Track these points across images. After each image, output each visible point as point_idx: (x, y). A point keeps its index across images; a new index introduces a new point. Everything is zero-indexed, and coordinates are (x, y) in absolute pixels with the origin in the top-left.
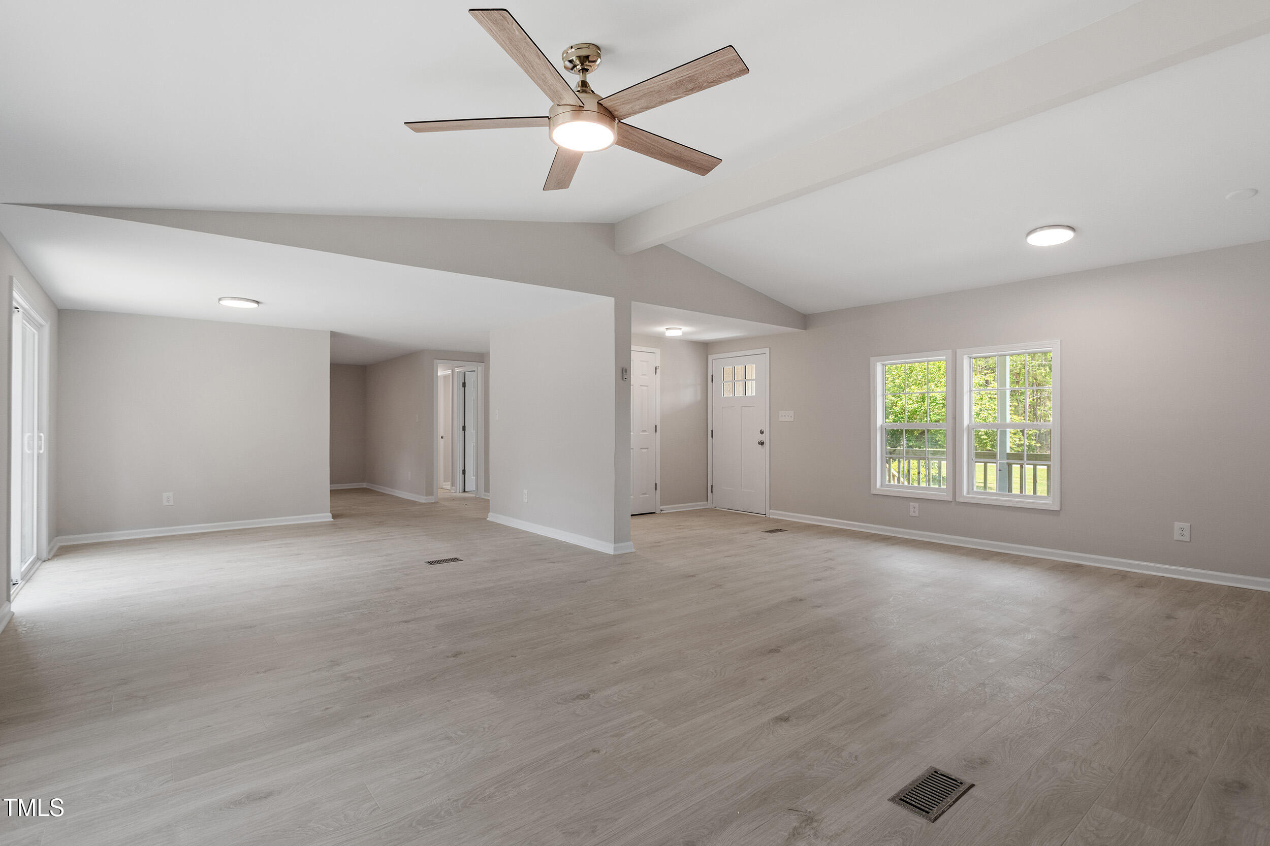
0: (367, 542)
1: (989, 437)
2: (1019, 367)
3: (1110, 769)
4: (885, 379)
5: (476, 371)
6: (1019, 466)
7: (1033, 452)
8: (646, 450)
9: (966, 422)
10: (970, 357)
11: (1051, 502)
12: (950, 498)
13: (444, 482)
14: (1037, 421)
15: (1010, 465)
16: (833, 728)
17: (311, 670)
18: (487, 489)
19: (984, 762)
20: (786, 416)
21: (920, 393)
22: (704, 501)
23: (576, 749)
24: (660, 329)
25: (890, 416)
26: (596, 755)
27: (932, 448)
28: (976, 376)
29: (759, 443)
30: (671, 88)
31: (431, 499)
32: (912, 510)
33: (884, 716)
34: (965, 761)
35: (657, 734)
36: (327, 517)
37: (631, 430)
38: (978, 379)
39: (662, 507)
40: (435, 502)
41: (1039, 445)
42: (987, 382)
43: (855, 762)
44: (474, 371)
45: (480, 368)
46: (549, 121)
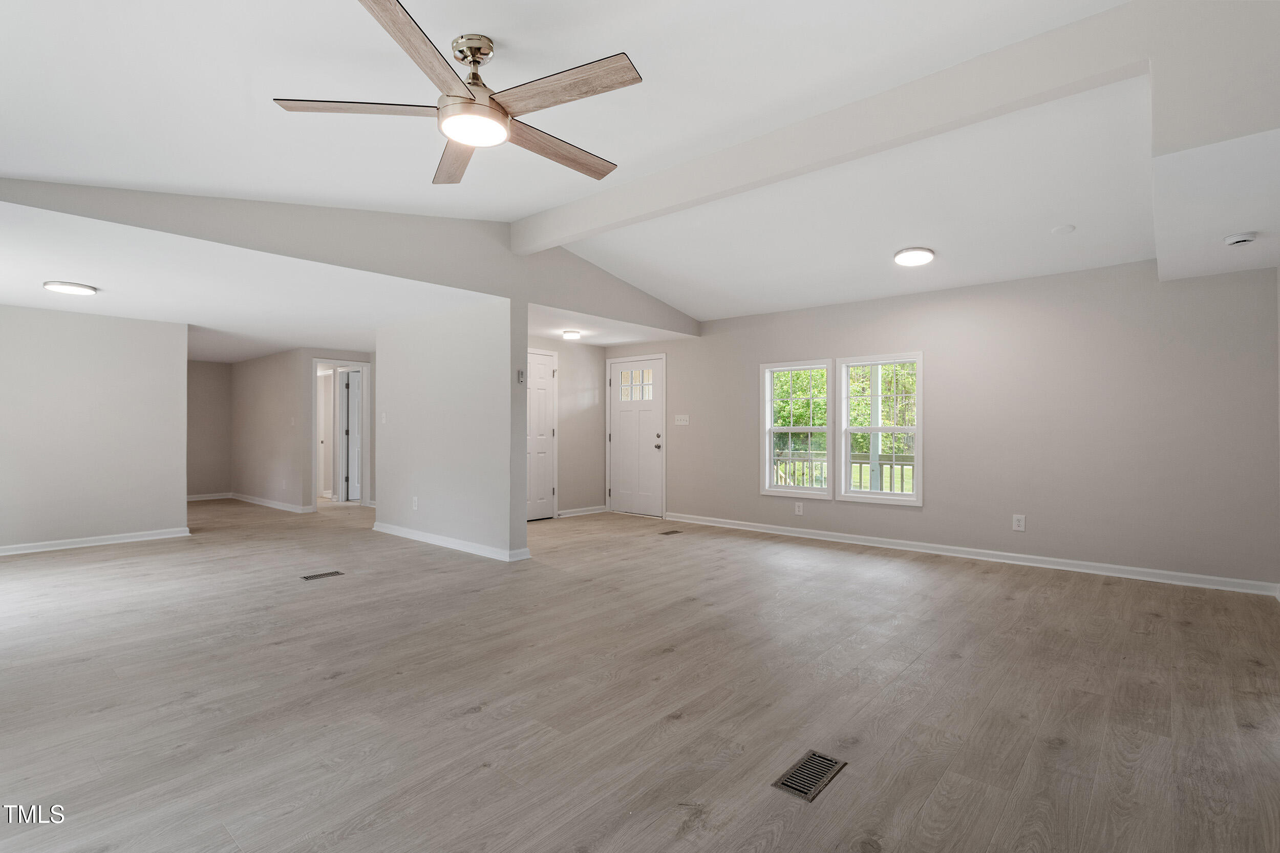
0: (233, 558)
1: (865, 440)
2: (890, 376)
3: (959, 737)
4: (772, 384)
5: (361, 371)
6: (889, 466)
7: (903, 453)
8: (543, 455)
9: (844, 426)
10: (848, 366)
11: (915, 499)
12: (830, 498)
13: (325, 490)
14: (905, 425)
15: (881, 465)
16: (722, 721)
17: (159, 705)
18: (373, 497)
19: (856, 741)
20: (682, 420)
21: (806, 399)
22: (601, 505)
23: (465, 765)
24: (558, 332)
25: (779, 421)
26: (487, 770)
27: (816, 451)
28: (853, 383)
29: (656, 447)
30: (565, 89)
31: (309, 509)
32: (797, 509)
33: (769, 705)
34: (839, 742)
35: (550, 743)
36: (185, 532)
37: (528, 433)
38: (856, 386)
39: (560, 512)
40: (314, 513)
41: (906, 447)
42: (863, 389)
43: (741, 752)
44: (359, 372)
45: (365, 368)
46: (438, 113)
